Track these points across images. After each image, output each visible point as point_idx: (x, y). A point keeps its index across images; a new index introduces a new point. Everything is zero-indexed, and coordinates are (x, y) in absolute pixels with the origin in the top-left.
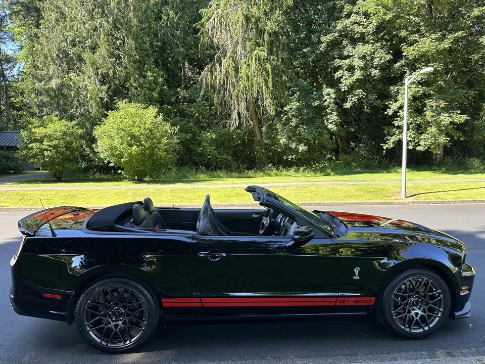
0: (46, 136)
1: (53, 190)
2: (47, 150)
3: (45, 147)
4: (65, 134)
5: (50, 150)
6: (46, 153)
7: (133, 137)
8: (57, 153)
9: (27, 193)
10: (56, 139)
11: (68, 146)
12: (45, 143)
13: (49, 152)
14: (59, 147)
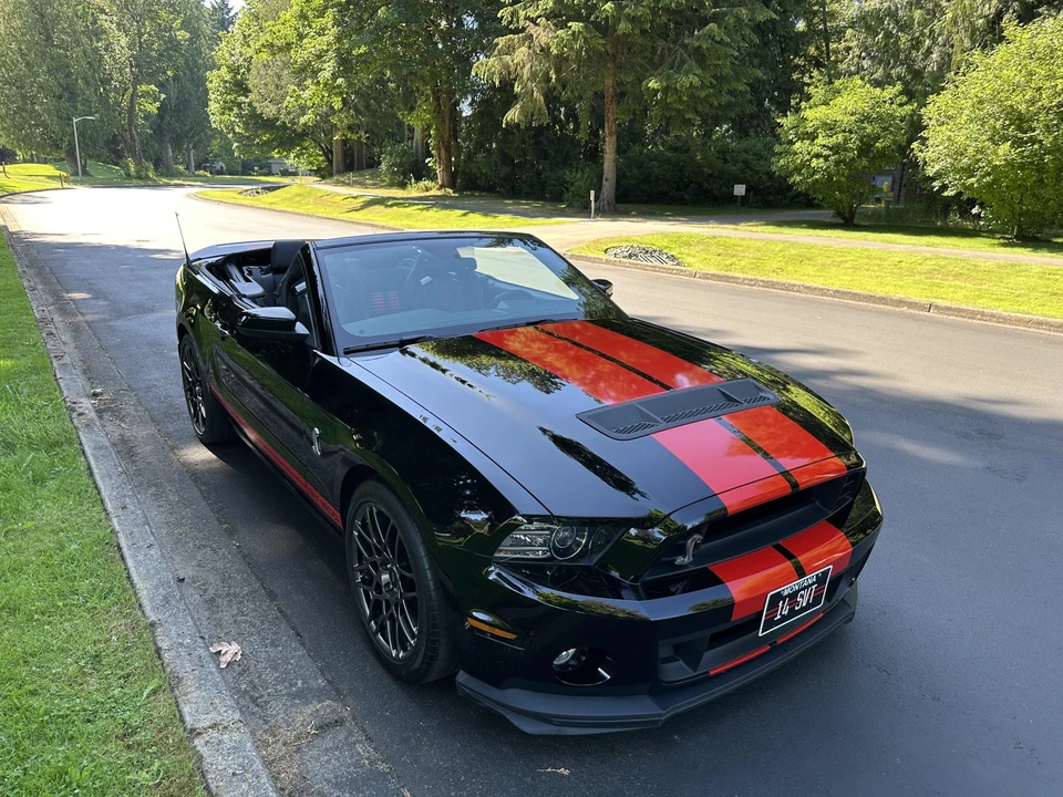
0: (826, 124)
1: (784, 242)
2: (818, 156)
3: (816, 149)
4: (866, 118)
5: (826, 158)
6: (814, 163)
7: (1021, 121)
8: (837, 163)
9: (740, 243)
10: (844, 131)
11: (866, 147)
12: (820, 140)
13: (822, 160)
14: (845, 150)
